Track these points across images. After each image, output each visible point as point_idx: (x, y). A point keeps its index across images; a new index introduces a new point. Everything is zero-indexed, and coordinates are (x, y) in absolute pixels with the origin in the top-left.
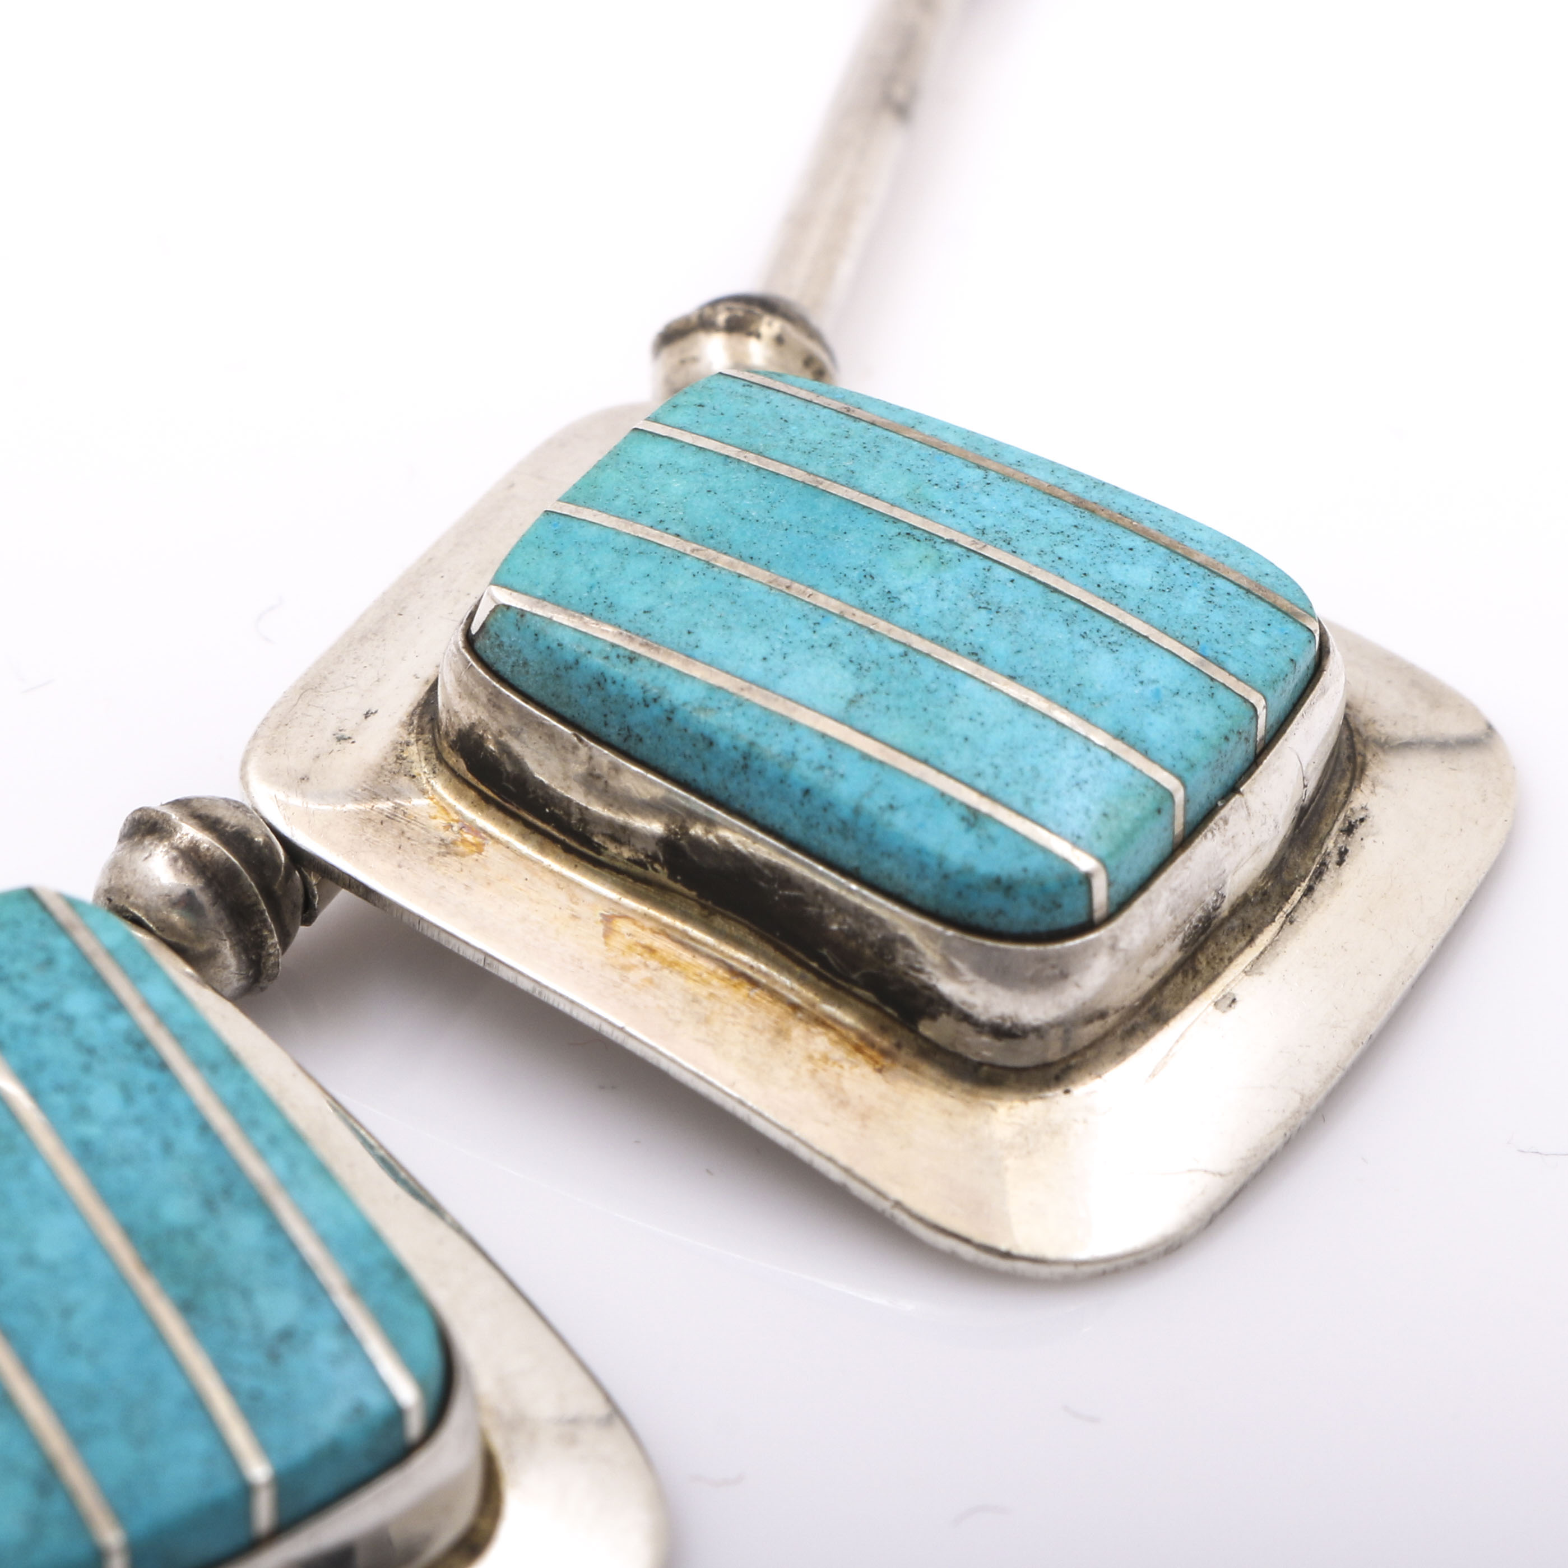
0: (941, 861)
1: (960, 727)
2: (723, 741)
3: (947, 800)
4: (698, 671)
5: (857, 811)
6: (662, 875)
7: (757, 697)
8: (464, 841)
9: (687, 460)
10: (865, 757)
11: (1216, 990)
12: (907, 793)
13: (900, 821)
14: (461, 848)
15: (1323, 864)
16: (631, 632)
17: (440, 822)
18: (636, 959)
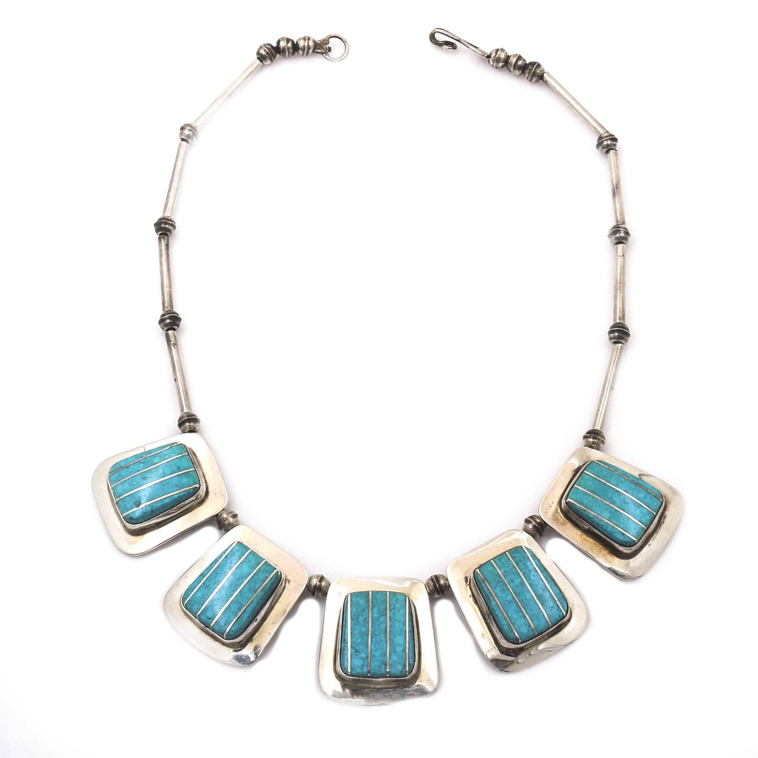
0: (619, 539)
1: (622, 521)
2: (595, 522)
3: (620, 531)
4: (593, 513)
5: (610, 532)
6: (587, 531)
7: (599, 517)
8: (564, 523)
9: (591, 478)
10: (611, 526)
11: (649, 544)
12: (616, 531)
13: (615, 534)
14: (564, 524)
15: (661, 524)
16: (586, 507)
17: (562, 520)
18: (584, 541)
